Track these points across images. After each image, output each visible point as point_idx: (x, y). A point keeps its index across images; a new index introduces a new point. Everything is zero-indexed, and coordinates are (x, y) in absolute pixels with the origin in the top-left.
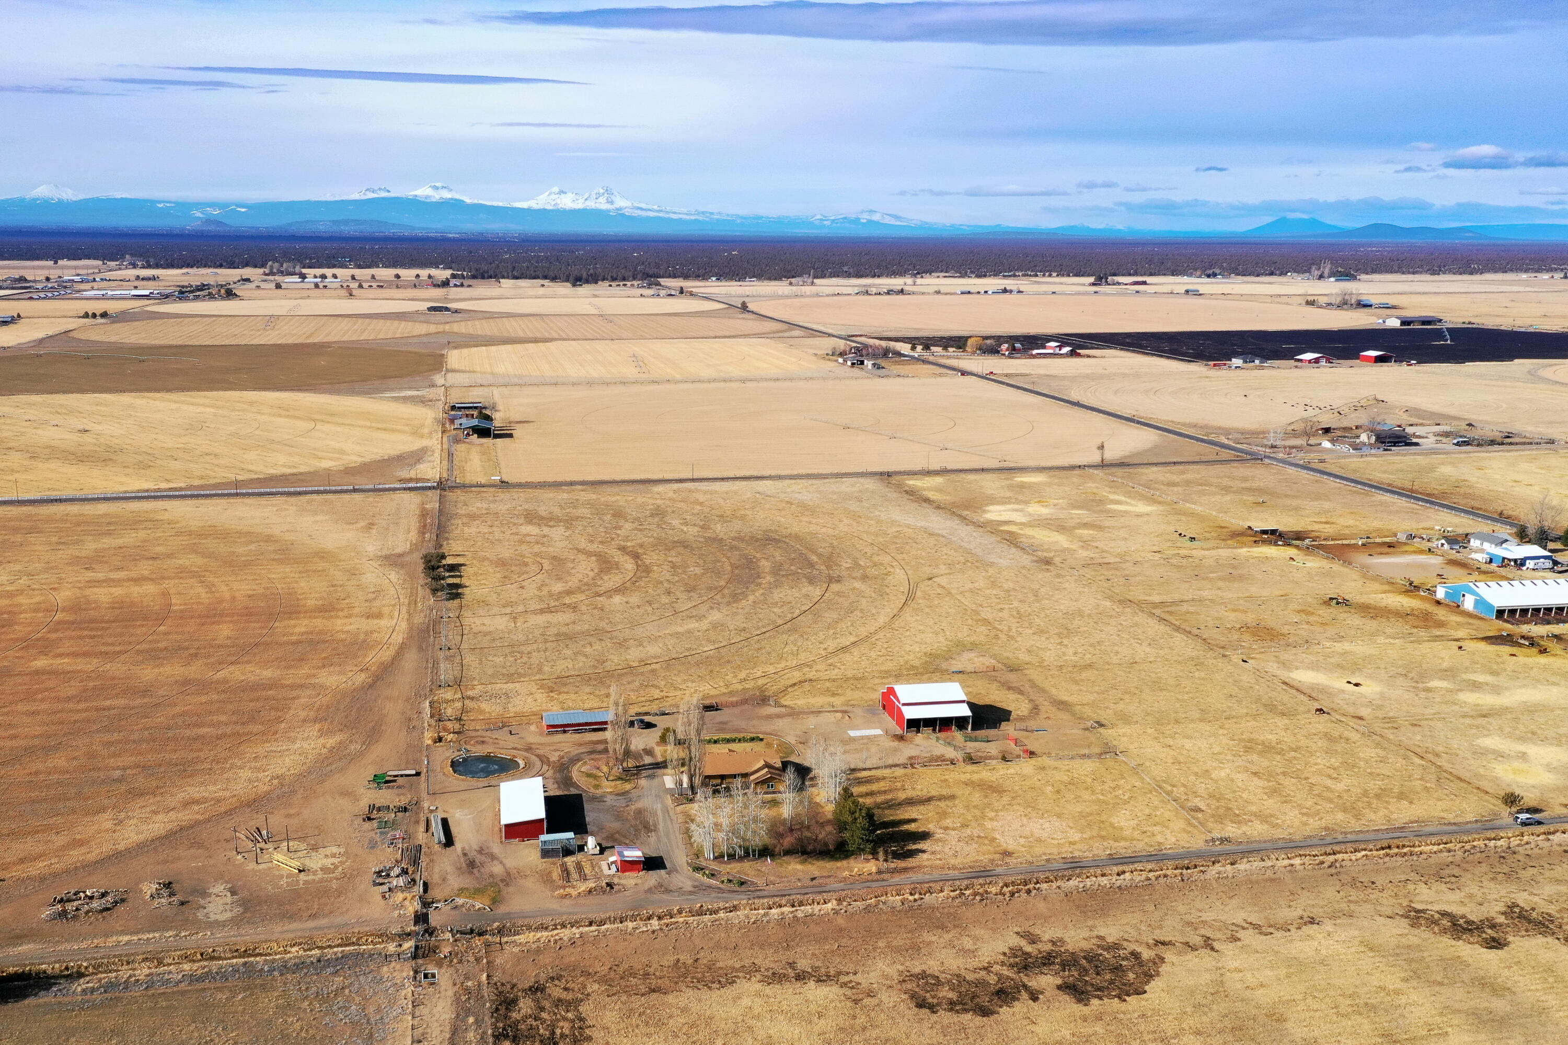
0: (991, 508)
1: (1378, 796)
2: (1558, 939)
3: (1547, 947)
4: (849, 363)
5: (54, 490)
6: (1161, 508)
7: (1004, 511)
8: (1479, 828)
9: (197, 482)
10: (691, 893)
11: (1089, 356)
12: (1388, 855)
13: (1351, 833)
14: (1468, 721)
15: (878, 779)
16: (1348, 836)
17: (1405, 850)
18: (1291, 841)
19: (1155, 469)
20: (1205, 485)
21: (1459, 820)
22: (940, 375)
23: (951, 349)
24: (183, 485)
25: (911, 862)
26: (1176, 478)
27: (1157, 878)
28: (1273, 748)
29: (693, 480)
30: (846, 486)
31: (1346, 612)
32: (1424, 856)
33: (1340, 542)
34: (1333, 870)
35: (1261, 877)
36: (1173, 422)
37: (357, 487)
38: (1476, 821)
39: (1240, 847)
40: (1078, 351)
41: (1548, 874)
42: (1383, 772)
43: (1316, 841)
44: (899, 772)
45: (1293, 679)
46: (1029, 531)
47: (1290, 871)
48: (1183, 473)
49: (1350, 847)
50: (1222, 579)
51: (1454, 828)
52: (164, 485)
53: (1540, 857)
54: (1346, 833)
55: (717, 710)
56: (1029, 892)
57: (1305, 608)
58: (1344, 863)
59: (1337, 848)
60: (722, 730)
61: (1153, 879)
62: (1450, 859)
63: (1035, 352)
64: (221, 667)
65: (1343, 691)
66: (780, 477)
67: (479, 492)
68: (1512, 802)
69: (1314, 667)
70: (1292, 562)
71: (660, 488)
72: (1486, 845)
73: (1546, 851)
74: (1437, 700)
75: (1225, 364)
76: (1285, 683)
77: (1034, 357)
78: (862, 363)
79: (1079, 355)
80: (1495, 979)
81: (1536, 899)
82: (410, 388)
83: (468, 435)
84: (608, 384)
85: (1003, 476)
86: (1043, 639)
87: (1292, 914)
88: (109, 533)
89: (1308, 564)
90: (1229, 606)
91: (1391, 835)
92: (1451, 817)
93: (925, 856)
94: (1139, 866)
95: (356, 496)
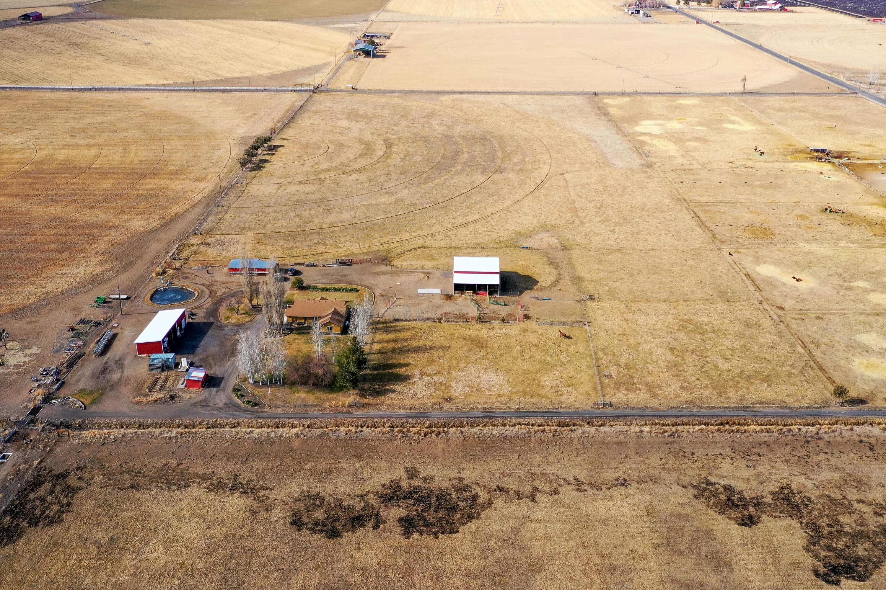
0: (645, 122)
1: (749, 377)
2: (801, 523)
3: (788, 529)
4: (630, 12)
5: (100, 82)
6: (759, 127)
7: (651, 125)
8: (805, 414)
9: (180, 81)
10: (220, 409)
11: (792, 12)
12: (718, 430)
13: (706, 408)
14: (862, 318)
15: (409, 329)
16: (702, 410)
17: (734, 428)
18: (657, 410)
19: (777, 97)
20: (803, 112)
21: (797, 405)
22: (684, 23)
23: (703, 4)
24: (171, 82)
25: (380, 399)
26: (786, 105)
27: (536, 432)
28: (701, 328)
29: (469, 93)
30: (562, 102)
31: (832, 219)
32: (746, 434)
33: (866, 162)
34: (671, 439)
35: (613, 439)
36: (815, 62)
37: (266, 88)
38: (808, 407)
39: (616, 411)
40: (786, 7)
41: (833, 461)
42: (767, 357)
43: (675, 413)
44: (429, 324)
45: (755, 272)
46: (656, 142)
47: (638, 437)
48: (795, 101)
49: (696, 420)
50: (761, 186)
51: (787, 411)
52: (161, 82)
53: (839, 444)
54: (701, 407)
55: (348, 265)
56: (438, 434)
57: (804, 213)
58: (682, 434)
59: (686, 420)
60: (339, 281)
61: (533, 432)
62: (766, 439)
63: (758, 7)
64: (85, 209)
65: (784, 285)
66: (525, 93)
67: (335, 95)
68: (839, 394)
69: (778, 263)
70: (821, 176)
71: (445, 98)
72: (799, 429)
73: (845, 440)
74: (851, 298)
75: (881, 20)
76: (747, 275)
77: (755, 11)
78: (638, 12)
79: (786, 10)
80: (727, 554)
81: (808, 483)
82: (351, 22)
83: (360, 55)
84: (469, 22)
85: (670, 98)
86: (603, 226)
87: (610, 475)
88: (103, 113)
89: (832, 178)
90: (752, 209)
91: (736, 413)
92: (790, 402)
93: (393, 396)
94: (531, 420)
95: (262, 94)
